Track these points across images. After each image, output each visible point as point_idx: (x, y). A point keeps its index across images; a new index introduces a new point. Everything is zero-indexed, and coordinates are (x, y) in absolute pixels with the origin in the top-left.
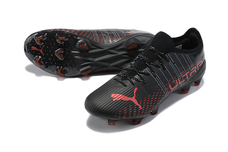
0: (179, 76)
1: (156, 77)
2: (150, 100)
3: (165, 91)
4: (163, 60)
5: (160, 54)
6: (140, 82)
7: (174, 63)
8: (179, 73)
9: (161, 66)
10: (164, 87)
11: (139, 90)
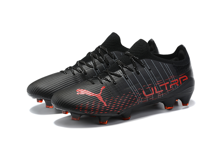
0: (155, 84)
1: (127, 79)
2: (118, 100)
3: (136, 95)
4: (137, 65)
5: (134, 59)
6: (109, 82)
7: (150, 70)
8: (156, 81)
9: (134, 70)
10: (136, 91)
11: (107, 89)
